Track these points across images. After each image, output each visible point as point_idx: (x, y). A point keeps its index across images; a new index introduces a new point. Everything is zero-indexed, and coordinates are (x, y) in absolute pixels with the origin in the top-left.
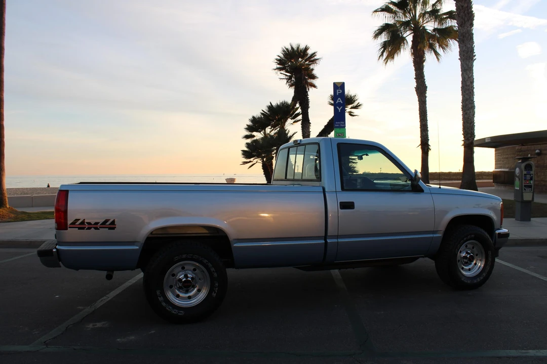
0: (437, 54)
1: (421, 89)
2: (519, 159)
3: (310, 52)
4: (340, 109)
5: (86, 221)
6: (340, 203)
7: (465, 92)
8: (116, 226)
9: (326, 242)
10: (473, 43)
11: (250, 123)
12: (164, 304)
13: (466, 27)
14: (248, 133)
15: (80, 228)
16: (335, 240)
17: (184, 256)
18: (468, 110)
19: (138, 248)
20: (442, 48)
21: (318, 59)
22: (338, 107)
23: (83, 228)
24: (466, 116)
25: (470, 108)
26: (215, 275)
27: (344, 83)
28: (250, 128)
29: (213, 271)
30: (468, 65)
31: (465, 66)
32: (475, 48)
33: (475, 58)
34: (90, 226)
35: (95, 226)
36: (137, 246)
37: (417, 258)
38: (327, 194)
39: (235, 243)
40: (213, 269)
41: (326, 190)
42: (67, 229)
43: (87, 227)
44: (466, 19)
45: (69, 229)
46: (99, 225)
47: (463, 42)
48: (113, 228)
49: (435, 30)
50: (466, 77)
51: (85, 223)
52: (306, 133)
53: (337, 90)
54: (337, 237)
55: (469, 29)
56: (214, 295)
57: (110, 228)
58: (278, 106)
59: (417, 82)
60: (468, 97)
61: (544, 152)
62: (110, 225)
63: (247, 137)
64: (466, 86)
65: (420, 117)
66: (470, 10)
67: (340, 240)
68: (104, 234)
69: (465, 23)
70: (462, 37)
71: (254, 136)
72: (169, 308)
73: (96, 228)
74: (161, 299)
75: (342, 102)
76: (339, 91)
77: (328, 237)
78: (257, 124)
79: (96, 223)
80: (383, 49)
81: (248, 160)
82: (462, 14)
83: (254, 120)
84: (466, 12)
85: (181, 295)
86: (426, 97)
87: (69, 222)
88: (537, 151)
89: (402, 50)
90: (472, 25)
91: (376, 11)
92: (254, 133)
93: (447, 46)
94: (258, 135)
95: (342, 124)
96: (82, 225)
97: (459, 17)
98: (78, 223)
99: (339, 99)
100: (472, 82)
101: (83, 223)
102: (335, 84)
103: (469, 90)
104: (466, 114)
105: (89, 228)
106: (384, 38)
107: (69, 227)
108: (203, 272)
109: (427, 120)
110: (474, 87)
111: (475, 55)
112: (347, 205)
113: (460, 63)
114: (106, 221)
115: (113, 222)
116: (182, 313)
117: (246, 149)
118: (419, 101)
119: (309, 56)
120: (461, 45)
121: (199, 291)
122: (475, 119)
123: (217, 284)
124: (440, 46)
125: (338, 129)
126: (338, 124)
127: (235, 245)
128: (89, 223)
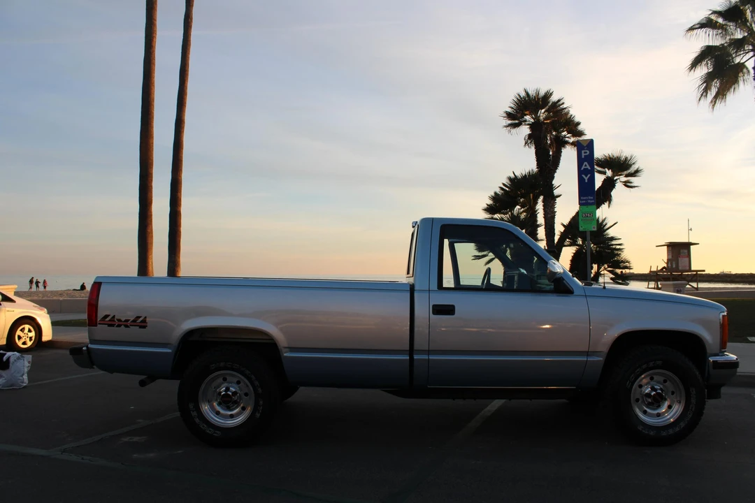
3: (554, 98)
4: (586, 179)
5: (116, 317)
6: (434, 306)
8: (148, 325)
9: (412, 358)
11: (490, 202)
12: (197, 420)
14: (488, 216)
15: (110, 325)
16: (425, 357)
17: (223, 364)
19: (170, 351)
22: (583, 176)
23: (113, 326)
26: (260, 390)
27: (593, 140)
28: (490, 209)
29: (258, 386)
34: (120, 323)
35: (125, 323)
36: (170, 348)
38: (416, 295)
39: (285, 353)
40: (257, 383)
41: (416, 288)
42: (96, 326)
43: (117, 324)
45: (98, 325)
46: (129, 322)
48: (145, 327)
51: (115, 320)
53: (583, 151)
54: (428, 352)
56: (258, 415)
57: (141, 327)
58: (524, 177)
62: (141, 323)
67: (432, 357)
72: (203, 426)
73: (126, 326)
74: (194, 414)
75: (589, 168)
76: (585, 153)
77: (414, 352)
79: (127, 321)
80: (705, 85)
83: (495, 197)
85: (222, 412)
87: (99, 318)
92: (497, 216)
95: (591, 199)
96: (112, 322)
98: (108, 319)
99: (586, 163)
101: (113, 319)
105: (119, 326)
108: (247, 386)
112: (444, 310)
114: (138, 318)
115: (144, 321)
116: (218, 433)
119: (552, 104)
121: (244, 409)
125: (584, 207)
126: (583, 200)
127: (285, 355)
128: (119, 320)
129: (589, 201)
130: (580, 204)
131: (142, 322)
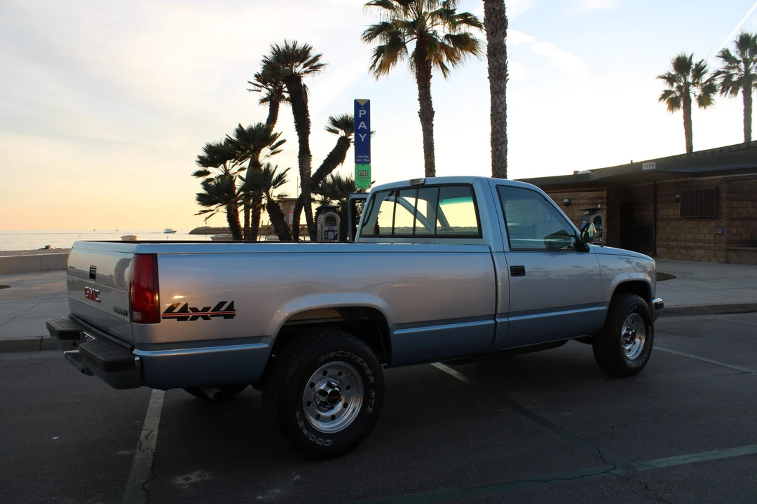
0: (444, 68)
1: (427, 115)
2: (586, 210)
3: (313, 54)
4: (363, 138)
5: (189, 306)
6: (511, 267)
7: (496, 121)
8: (236, 313)
9: (496, 322)
10: (506, 57)
11: (204, 154)
12: (305, 432)
13: (498, 37)
14: (201, 168)
15: (180, 319)
16: (506, 320)
17: (332, 355)
18: (500, 145)
19: (267, 346)
20: (451, 61)
21: (323, 65)
22: (360, 135)
23: (185, 319)
24: (496, 153)
25: (501, 143)
26: (372, 379)
27: (369, 101)
28: (203, 161)
29: (369, 374)
30: (500, 86)
31: (496, 87)
32: (508, 65)
33: (507, 78)
34: (196, 314)
35: (204, 313)
36: (266, 343)
37: (564, 342)
38: (494, 256)
39: (396, 330)
40: (368, 372)
41: (493, 250)
42: (159, 322)
43: (191, 316)
44: (498, 26)
45: (162, 320)
46: (209, 312)
47: (495, 55)
48: (232, 316)
49: (447, 37)
50: (498, 101)
51: (189, 310)
52: (306, 170)
53: (360, 111)
54: (508, 315)
55: (501, 39)
56: (370, 410)
57: (226, 317)
58: (251, 130)
59: (421, 105)
60: (500, 129)
61: (573, 202)
62: (226, 310)
63: (199, 174)
64: (498, 113)
65: (425, 152)
66: (503, 15)
67: (511, 319)
68: (216, 326)
69: (497, 31)
70: (493, 49)
71: (208, 173)
72: (312, 438)
73: (205, 318)
74: (301, 424)
75: (366, 128)
76: (362, 112)
77: (497, 316)
78: (214, 155)
79: (206, 309)
80: (376, 57)
81: (208, 208)
82: (493, 19)
83: (210, 149)
84: (498, 17)
85: (323, 414)
86: (433, 125)
87: (162, 310)
88: (566, 201)
89: (398, 59)
90: (505, 34)
91: (369, 4)
92: (210, 169)
93: (458, 59)
94: (215, 172)
95: (367, 159)
96: (183, 313)
97: (490, 22)
98: (176, 310)
99: (362, 122)
100: (505, 109)
101: (185, 309)
102: (356, 102)
103: (500, 119)
104: (497, 150)
105: (195, 318)
106: (379, 42)
107: (163, 318)
108: (352, 375)
109: (434, 157)
110: (507, 115)
111: (508, 75)
112: (518, 271)
113: (489, 84)
114: (222, 304)
115: (231, 307)
116: (329, 443)
117: (203, 191)
118: (424, 130)
119: (310, 59)
120: (491, 59)
121: (345, 405)
122: (508, 157)
123: (373, 394)
124: (449, 58)
125: (360, 165)
126: (360, 158)
127: (395, 333)
128: (194, 310)
129: (365, 160)
130: (356, 162)
131: (227, 309)
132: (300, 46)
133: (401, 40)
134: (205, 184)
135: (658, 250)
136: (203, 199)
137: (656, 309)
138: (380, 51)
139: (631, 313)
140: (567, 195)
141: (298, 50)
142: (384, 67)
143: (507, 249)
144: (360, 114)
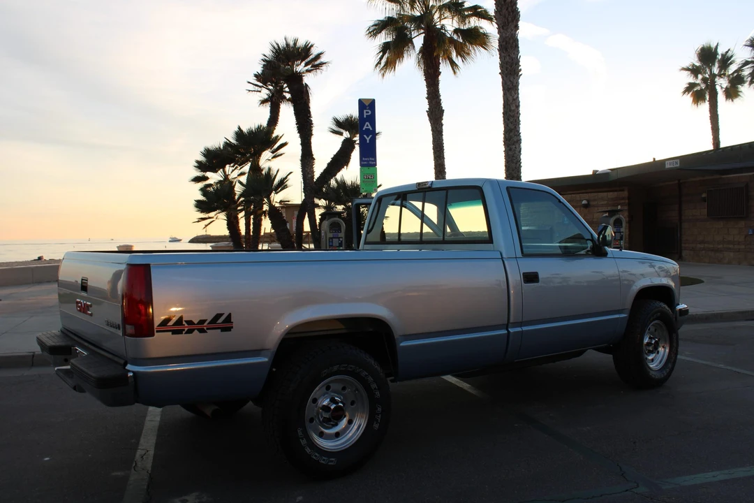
0: (453, 64)
1: (436, 114)
2: (606, 212)
3: (314, 52)
4: (368, 139)
5: (184, 319)
6: (524, 273)
7: (508, 120)
8: (234, 325)
9: (509, 332)
10: (518, 52)
11: (202, 159)
12: (308, 450)
13: (509, 30)
14: (199, 174)
15: (174, 332)
16: (519, 329)
17: (335, 368)
18: (514, 144)
19: (266, 360)
20: (461, 56)
21: (325, 63)
22: (365, 136)
23: (180, 332)
24: (510, 153)
25: (515, 142)
26: (378, 394)
27: (374, 100)
28: (201, 166)
29: (375, 389)
30: (512, 83)
31: (509, 83)
32: (520, 60)
33: (520, 73)
34: (192, 327)
35: (200, 326)
36: (265, 357)
38: (506, 262)
39: (401, 342)
40: (374, 386)
41: (504, 256)
42: (153, 335)
43: (186, 329)
44: (510, 19)
45: (156, 334)
46: (205, 324)
47: (506, 50)
48: (229, 329)
49: (456, 31)
50: (510, 98)
51: (184, 323)
52: (308, 173)
53: (365, 111)
54: (521, 324)
55: (513, 32)
56: (376, 426)
57: (223, 329)
58: (251, 132)
59: (430, 103)
60: (513, 127)
61: (592, 203)
62: (222, 322)
63: (197, 180)
64: (510, 111)
65: (435, 153)
66: (514, 7)
67: (525, 328)
68: (213, 339)
69: (508, 23)
70: (504, 43)
71: (207, 178)
72: (315, 456)
73: (202, 331)
74: (304, 442)
75: (371, 129)
76: (367, 112)
77: (510, 325)
78: (213, 160)
79: (202, 322)
80: (381, 54)
81: (207, 216)
82: (504, 11)
83: (208, 153)
84: (510, 9)
85: (326, 431)
86: (442, 125)
87: (157, 321)
88: (584, 202)
89: (405, 55)
90: (517, 27)
92: (209, 174)
93: (468, 54)
94: (214, 177)
95: (372, 161)
96: (178, 326)
97: (500, 15)
98: (171, 323)
99: (367, 123)
100: (518, 106)
101: (179, 322)
102: (360, 101)
103: (513, 116)
104: (510, 150)
105: (190, 331)
106: (384, 37)
107: (157, 331)
108: (357, 390)
109: (444, 158)
110: (520, 112)
111: (521, 70)
112: (531, 278)
113: (501, 80)
114: (218, 316)
115: (228, 319)
116: (333, 461)
117: (201, 198)
118: (433, 130)
119: (311, 57)
120: (503, 54)
121: (350, 422)
122: (522, 157)
123: (379, 409)
124: (458, 54)
125: (366, 168)
126: (365, 161)
127: (402, 344)
128: (190, 322)
129: (370, 163)
130: (361, 165)
131: (224, 321)
132: (301, 43)
133: (407, 35)
134: (204, 191)
135: (684, 253)
136: (201, 206)
137: (680, 315)
138: (385, 48)
139: (654, 320)
140: (586, 196)
141: (299, 48)
142: (390, 64)
143: (519, 254)
144: (365, 114)
